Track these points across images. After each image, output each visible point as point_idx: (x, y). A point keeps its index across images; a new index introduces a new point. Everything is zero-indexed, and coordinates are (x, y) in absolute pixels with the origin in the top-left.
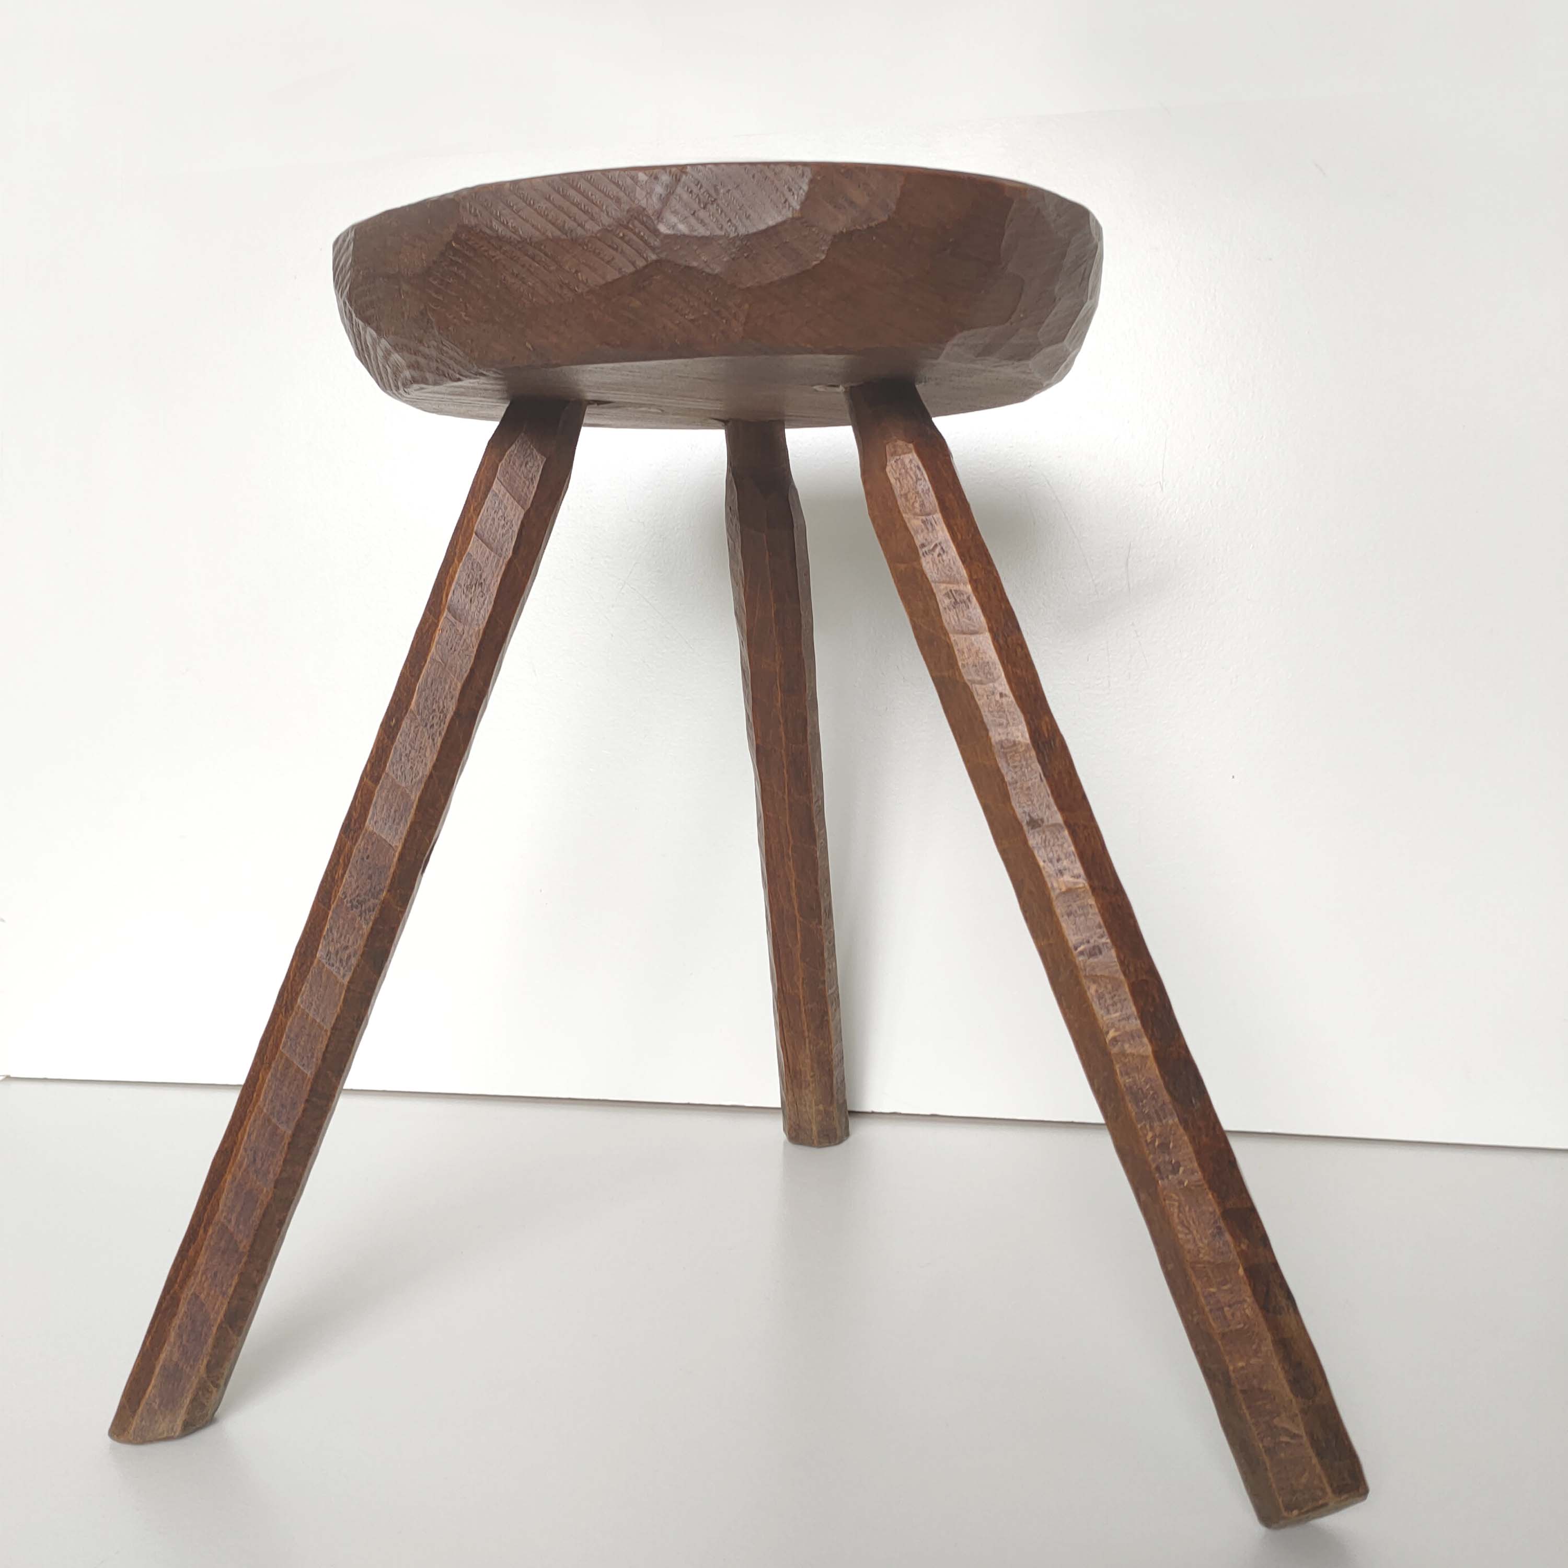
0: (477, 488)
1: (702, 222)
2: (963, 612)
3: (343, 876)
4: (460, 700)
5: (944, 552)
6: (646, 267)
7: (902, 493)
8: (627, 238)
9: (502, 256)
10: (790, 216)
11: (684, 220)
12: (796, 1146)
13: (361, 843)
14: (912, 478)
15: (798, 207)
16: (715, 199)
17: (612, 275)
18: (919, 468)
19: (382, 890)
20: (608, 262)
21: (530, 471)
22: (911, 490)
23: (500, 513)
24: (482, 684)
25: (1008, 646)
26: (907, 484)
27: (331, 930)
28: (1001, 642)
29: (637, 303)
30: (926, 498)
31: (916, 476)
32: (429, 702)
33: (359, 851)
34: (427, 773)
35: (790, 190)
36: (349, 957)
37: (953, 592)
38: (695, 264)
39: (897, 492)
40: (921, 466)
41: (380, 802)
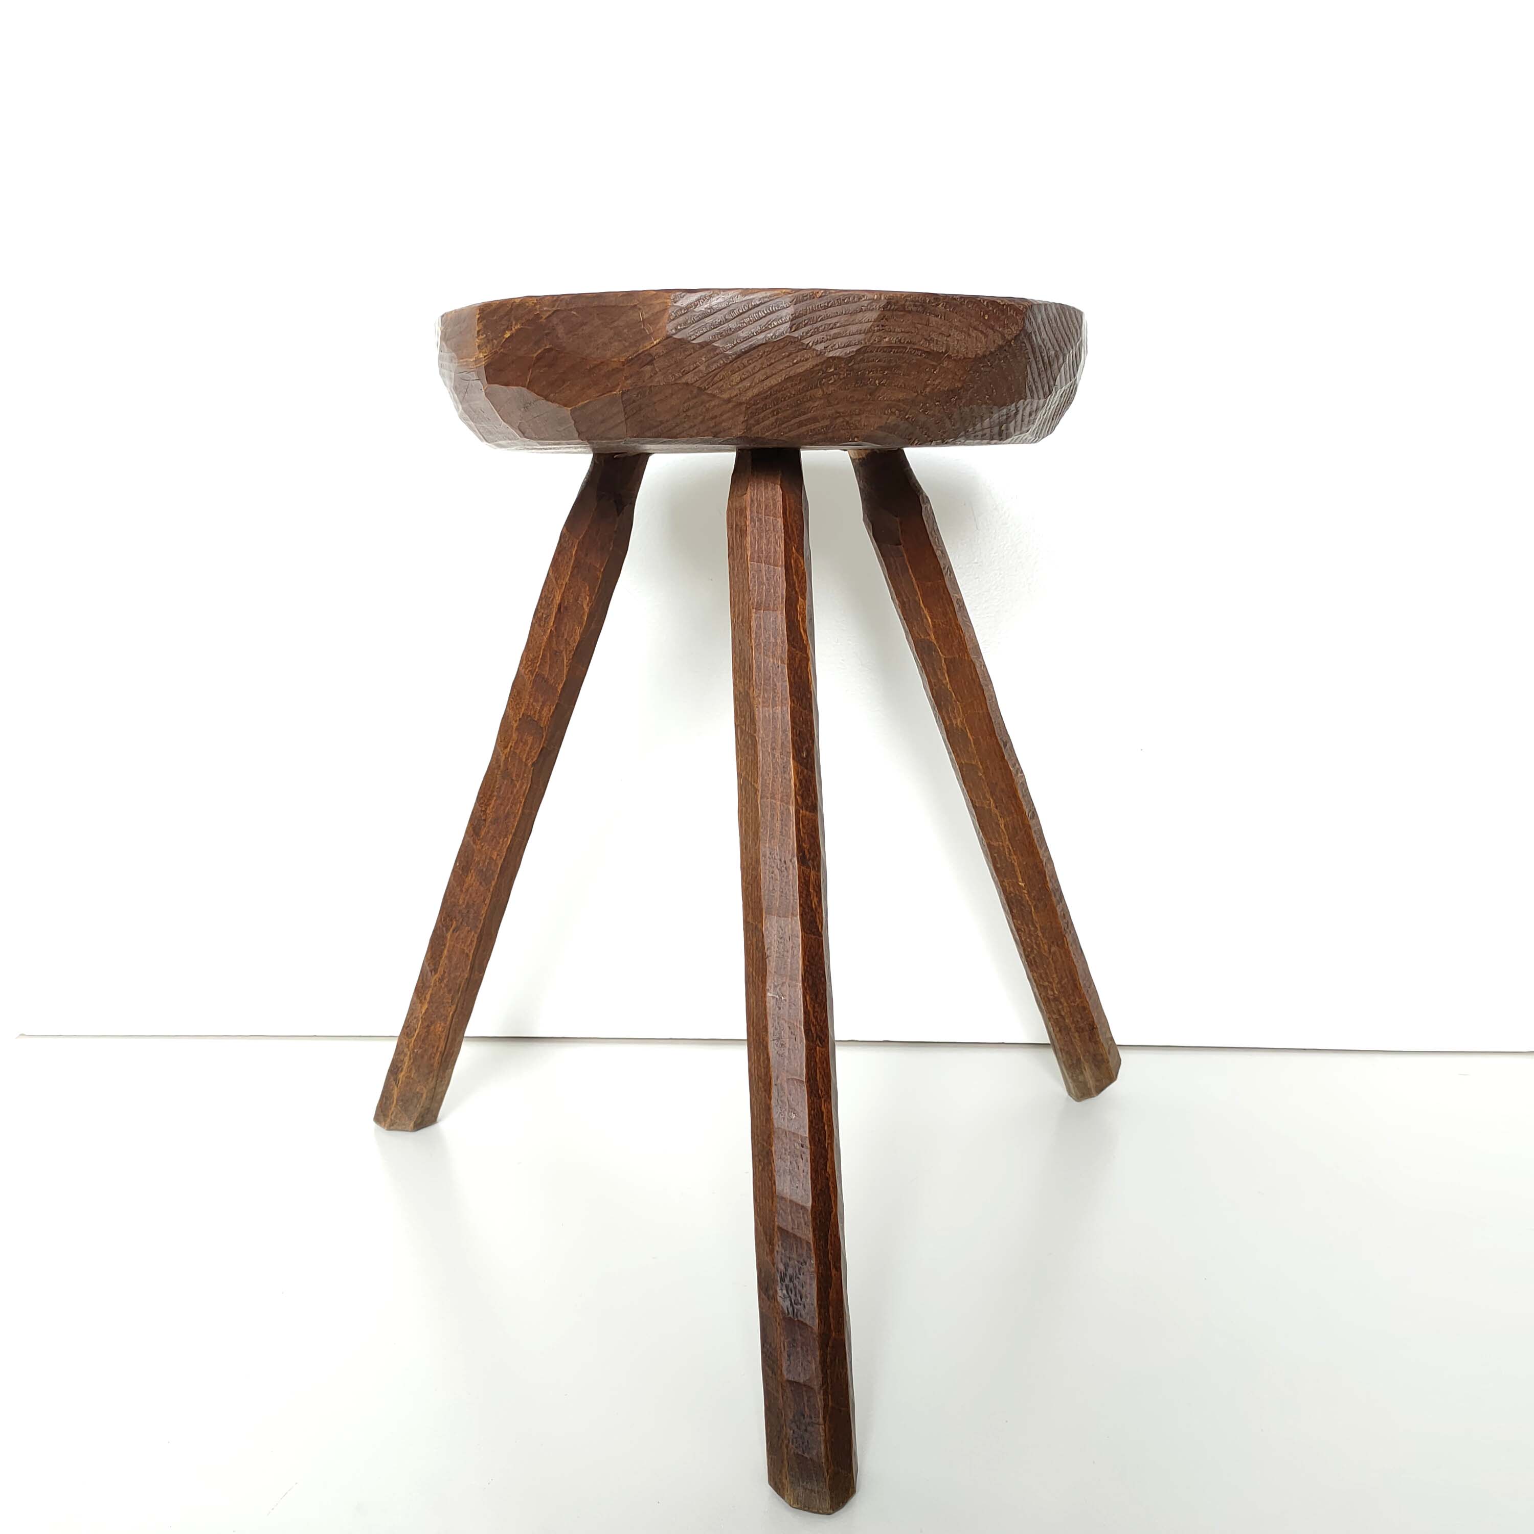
12: (857, 1490)
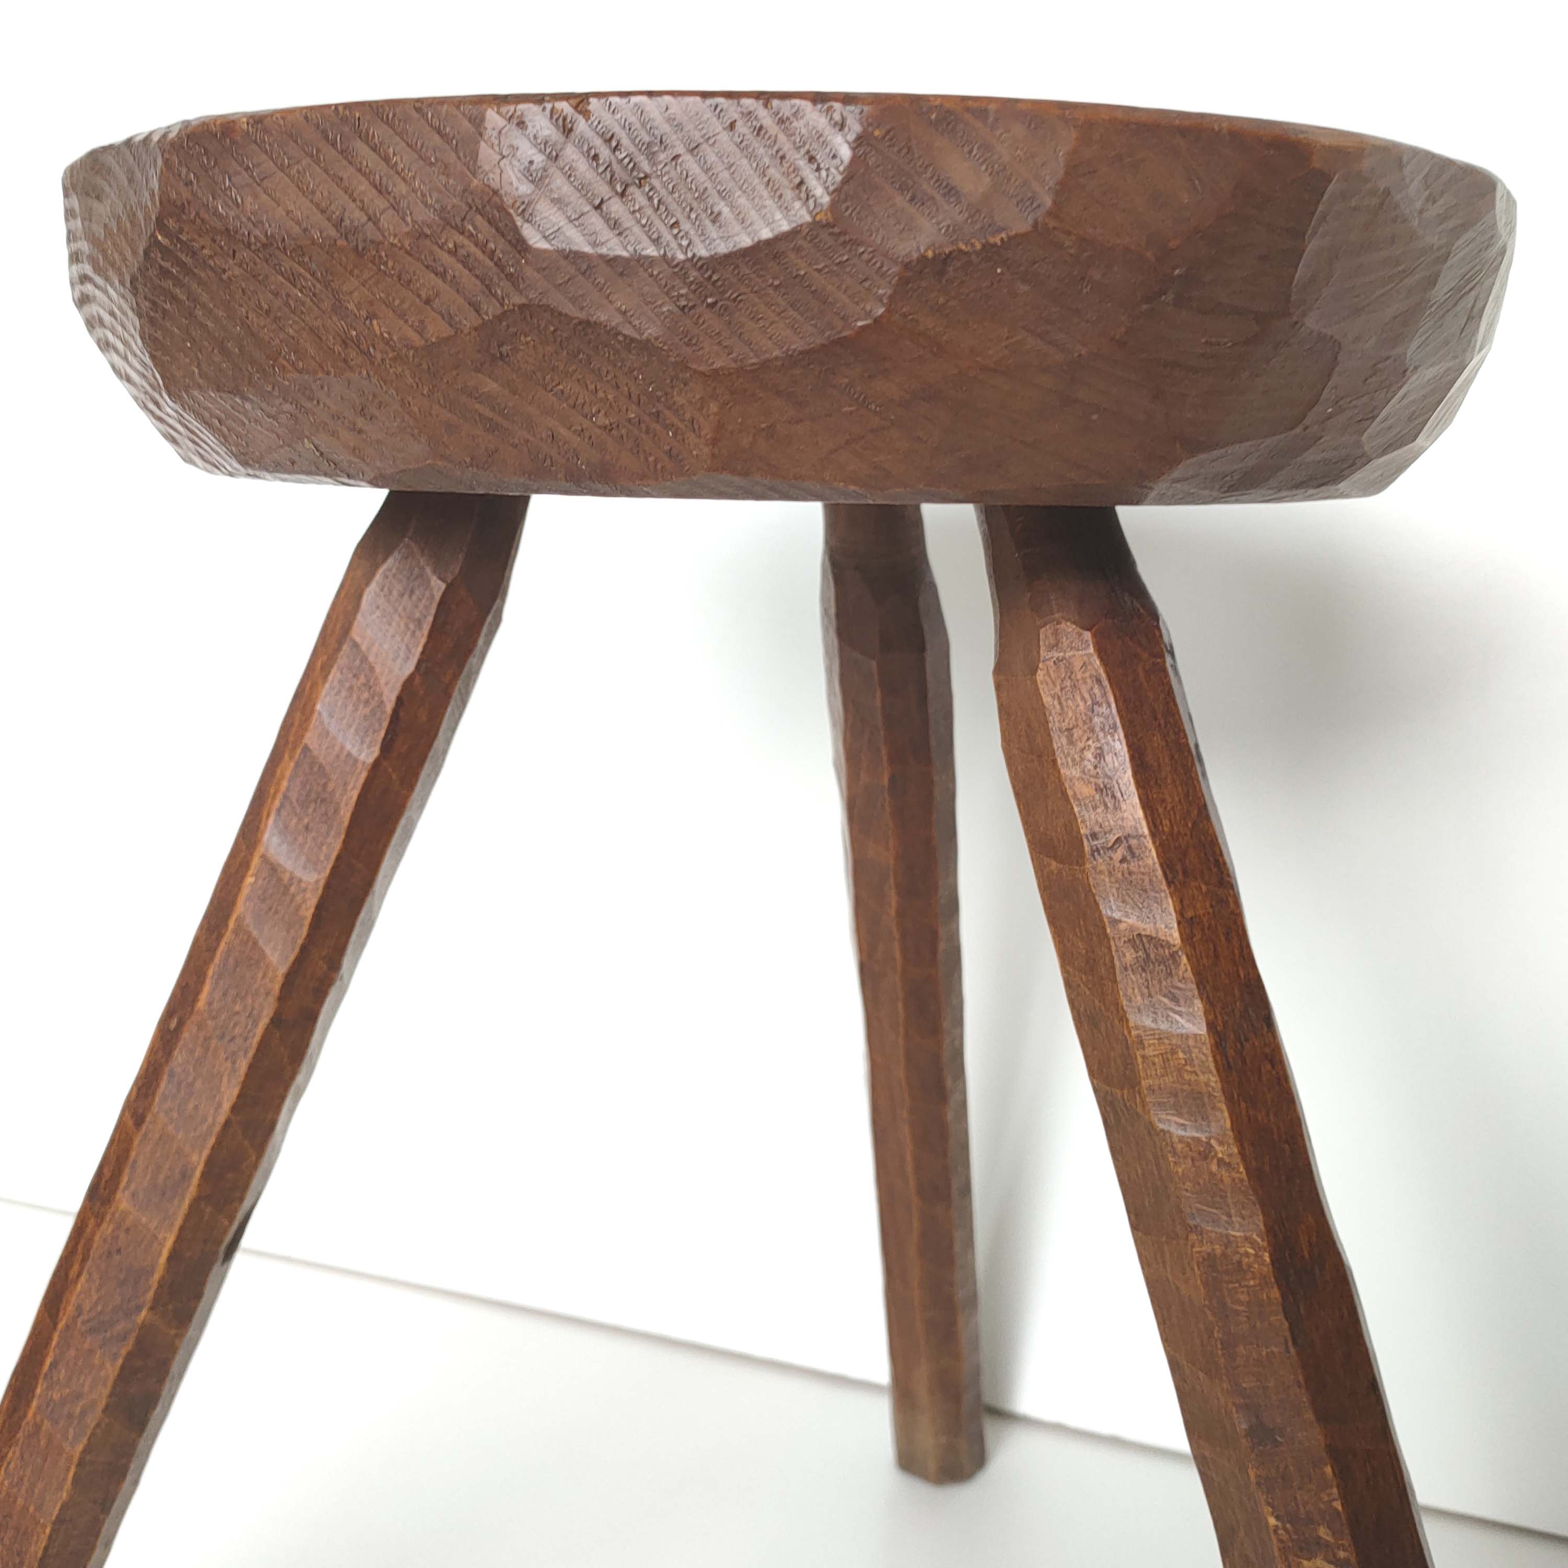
0: (329, 632)
1: (615, 225)
2: (1160, 982)
3: (79, 1275)
4: (282, 998)
5: (1133, 855)
6: (499, 318)
7: (1065, 725)
8: (462, 252)
9: (237, 271)
10: (808, 219)
11: (576, 220)
13: (107, 1228)
14: (1083, 699)
15: (826, 199)
16: (646, 177)
17: (437, 329)
18: (1099, 681)
19: (139, 1308)
20: (428, 302)
21: (417, 606)
22: (1080, 723)
23: (362, 679)
24: (325, 967)
25: (1244, 1062)
26: (1075, 712)
27: (54, 1365)
28: (1231, 1053)
29: (491, 386)
30: (1108, 743)
31: (1093, 696)
32: (229, 999)
33: (105, 1240)
34: (221, 1119)
35: (812, 159)
36: (83, 1413)
37: (1145, 940)
38: (603, 317)
39: (1054, 723)
40: (1104, 676)
41: (141, 1164)
